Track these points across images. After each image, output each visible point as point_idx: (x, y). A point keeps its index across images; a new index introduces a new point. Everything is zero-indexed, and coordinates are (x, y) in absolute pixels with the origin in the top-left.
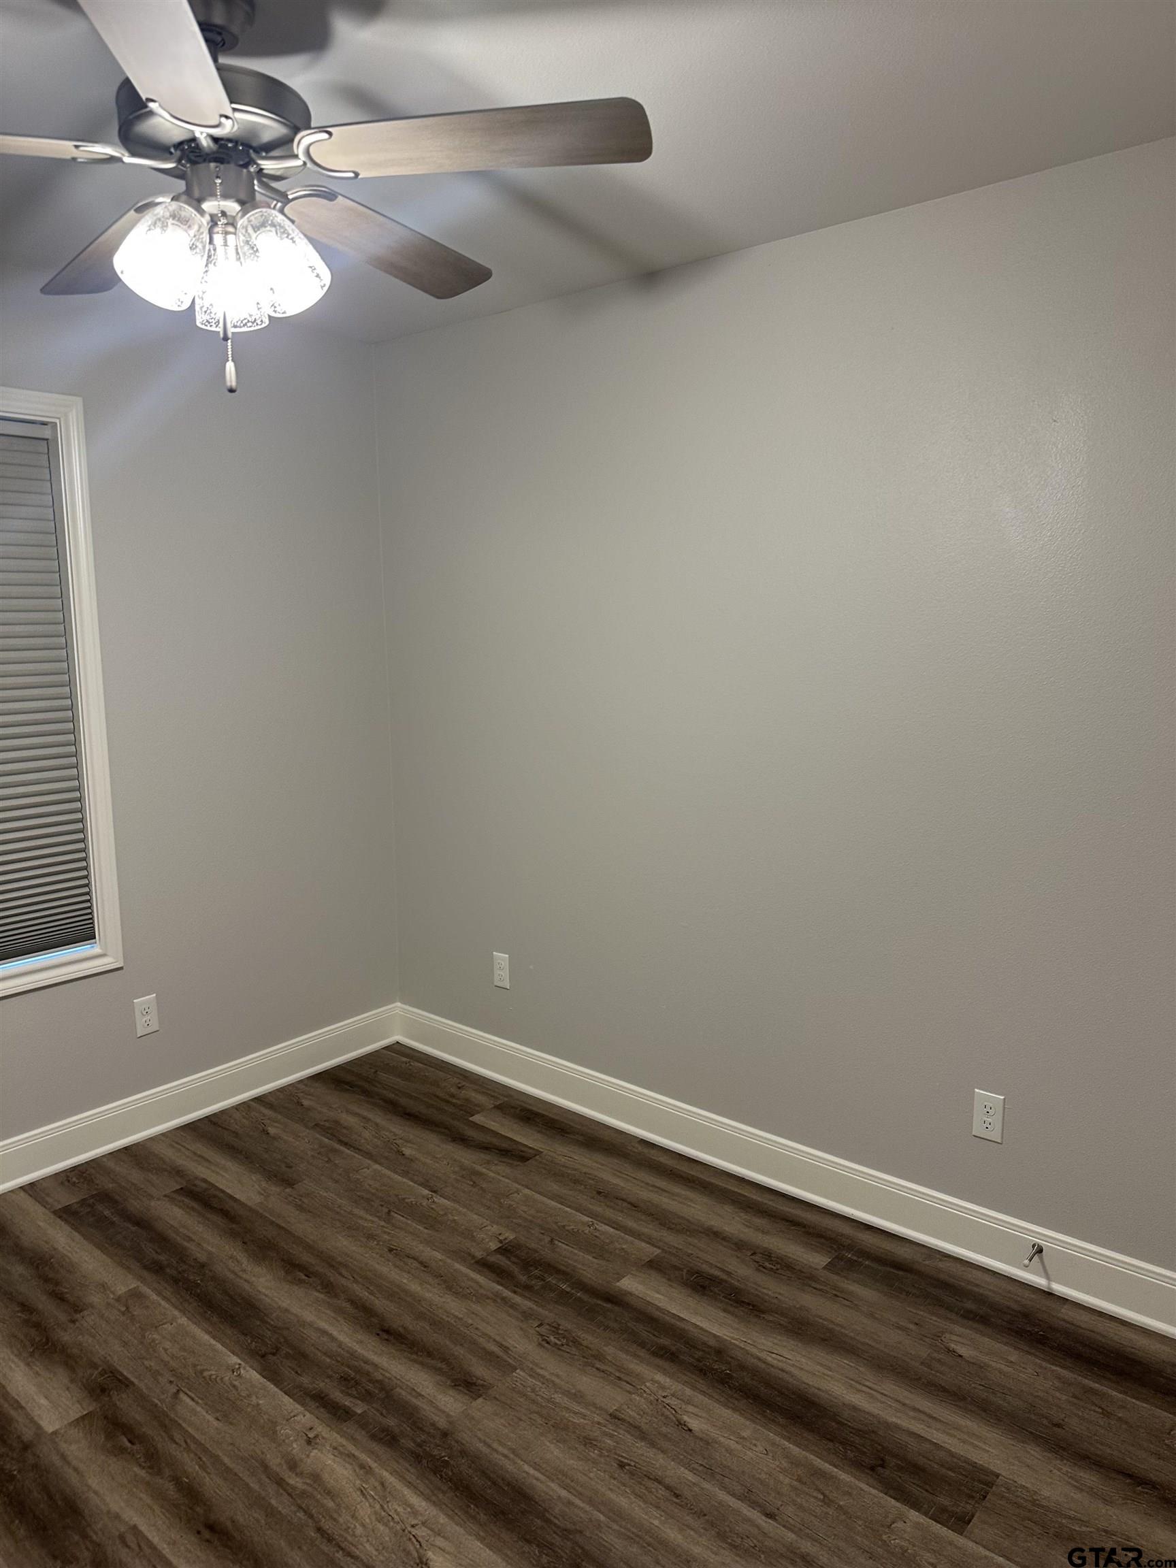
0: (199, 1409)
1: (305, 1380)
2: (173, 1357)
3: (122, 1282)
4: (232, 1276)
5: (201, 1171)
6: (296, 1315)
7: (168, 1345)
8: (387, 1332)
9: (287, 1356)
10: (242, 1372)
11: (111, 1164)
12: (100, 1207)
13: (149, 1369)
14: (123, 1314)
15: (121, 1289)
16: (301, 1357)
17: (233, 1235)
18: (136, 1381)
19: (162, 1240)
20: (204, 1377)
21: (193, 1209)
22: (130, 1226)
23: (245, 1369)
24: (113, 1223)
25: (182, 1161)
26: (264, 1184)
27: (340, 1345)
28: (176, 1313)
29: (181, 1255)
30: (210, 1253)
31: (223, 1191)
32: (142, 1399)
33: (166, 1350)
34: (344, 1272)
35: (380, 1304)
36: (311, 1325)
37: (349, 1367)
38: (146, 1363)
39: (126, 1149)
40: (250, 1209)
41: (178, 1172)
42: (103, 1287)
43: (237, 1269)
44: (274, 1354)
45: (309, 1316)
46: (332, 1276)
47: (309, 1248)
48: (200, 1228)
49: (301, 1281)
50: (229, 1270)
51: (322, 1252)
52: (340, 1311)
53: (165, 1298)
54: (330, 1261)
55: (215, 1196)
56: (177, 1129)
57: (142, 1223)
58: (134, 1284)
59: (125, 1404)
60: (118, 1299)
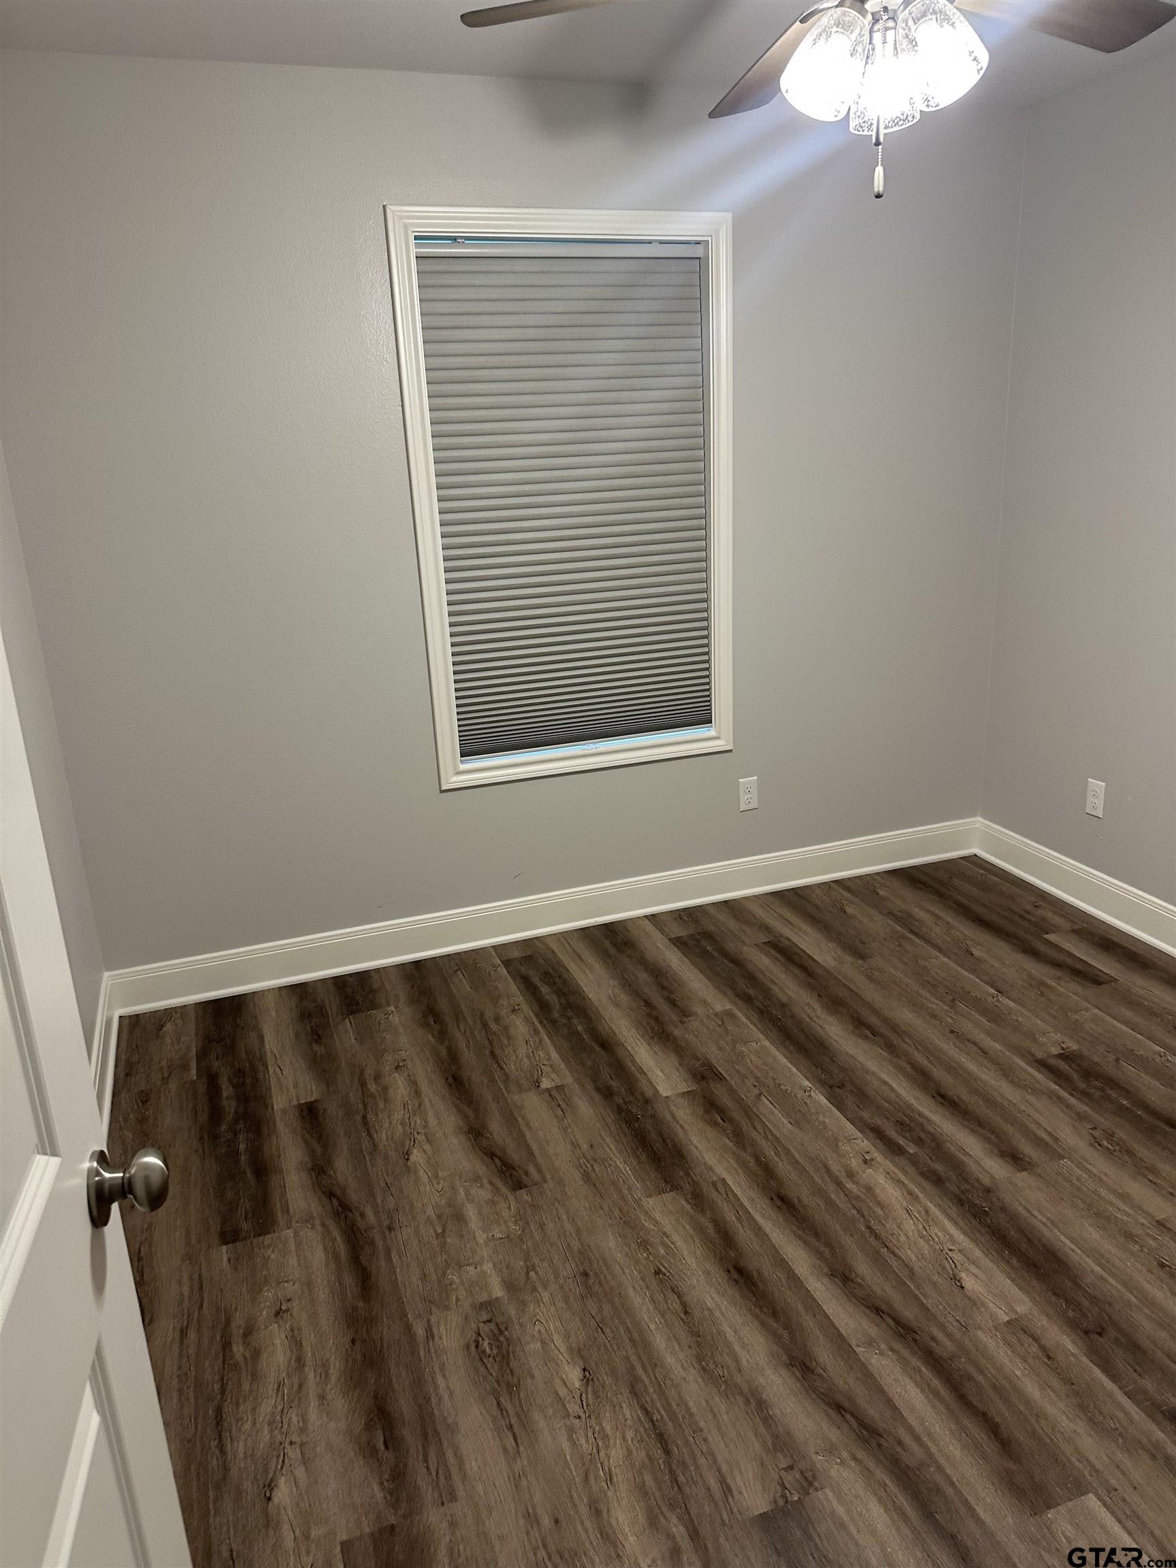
0: (776, 1112)
1: (866, 1115)
2: (757, 1067)
3: (720, 1003)
4: (808, 1019)
5: (786, 931)
6: (860, 1063)
7: (753, 1058)
8: (942, 1096)
9: (852, 1092)
10: (813, 1094)
11: (712, 911)
12: (704, 943)
13: (738, 1072)
14: (719, 1026)
15: (719, 1008)
16: (863, 1096)
17: (811, 987)
18: (728, 1078)
19: (751, 978)
20: (782, 1090)
21: (777, 959)
22: (726, 961)
23: (815, 1092)
24: (713, 957)
25: (770, 920)
26: (839, 953)
27: (898, 1096)
28: (761, 1036)
29: (767, 993)
30: (790, 998)
31: (804, 951)
32: (732, 1092)
33: (751, 1061)
34: (907, 1040)
35: (938, 1073)
36: (874, 1074)
37: (904, 1114)
38: (736, 1066)
39: (726, 903)
40: (826, 970)
41: (767, 929)
42: (705, 1003)
43: (812, 1015)
44: (839, 1088)
45: (872, 1066)
46: (894, 1039)
47: (875, 1012)
48: (783, 976)
49: (866, 1037)
50: (806, 1014)
51: (888, 1019)
52: (900, 1069)
53: (752, 1022)
54: (895, 1028)
55: (796, 953)
56: (768, 894)
57: (737, 962)
58: (728, 1006)
59: (718, 1090)
60: (716, 1015)
